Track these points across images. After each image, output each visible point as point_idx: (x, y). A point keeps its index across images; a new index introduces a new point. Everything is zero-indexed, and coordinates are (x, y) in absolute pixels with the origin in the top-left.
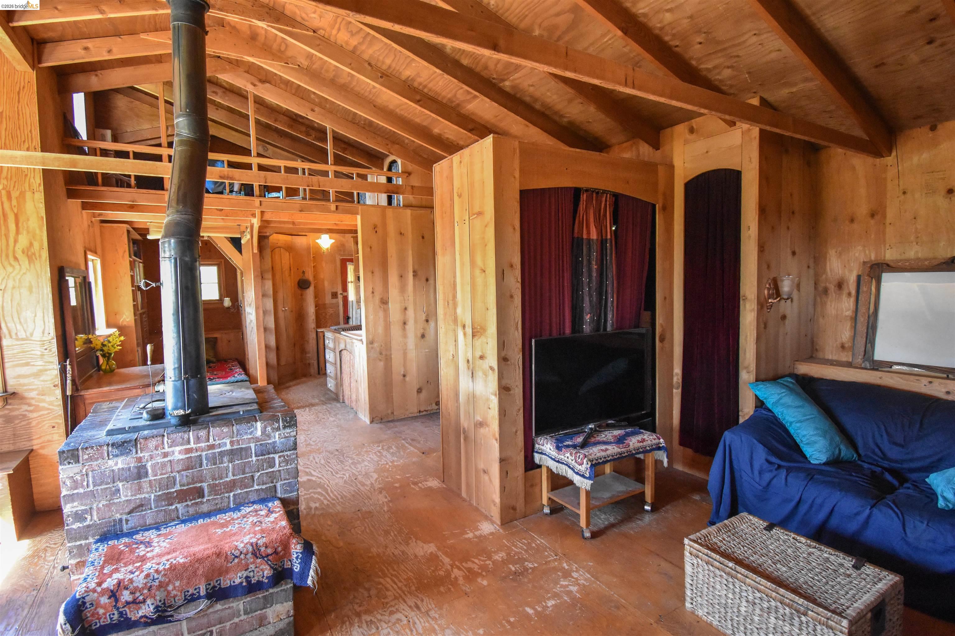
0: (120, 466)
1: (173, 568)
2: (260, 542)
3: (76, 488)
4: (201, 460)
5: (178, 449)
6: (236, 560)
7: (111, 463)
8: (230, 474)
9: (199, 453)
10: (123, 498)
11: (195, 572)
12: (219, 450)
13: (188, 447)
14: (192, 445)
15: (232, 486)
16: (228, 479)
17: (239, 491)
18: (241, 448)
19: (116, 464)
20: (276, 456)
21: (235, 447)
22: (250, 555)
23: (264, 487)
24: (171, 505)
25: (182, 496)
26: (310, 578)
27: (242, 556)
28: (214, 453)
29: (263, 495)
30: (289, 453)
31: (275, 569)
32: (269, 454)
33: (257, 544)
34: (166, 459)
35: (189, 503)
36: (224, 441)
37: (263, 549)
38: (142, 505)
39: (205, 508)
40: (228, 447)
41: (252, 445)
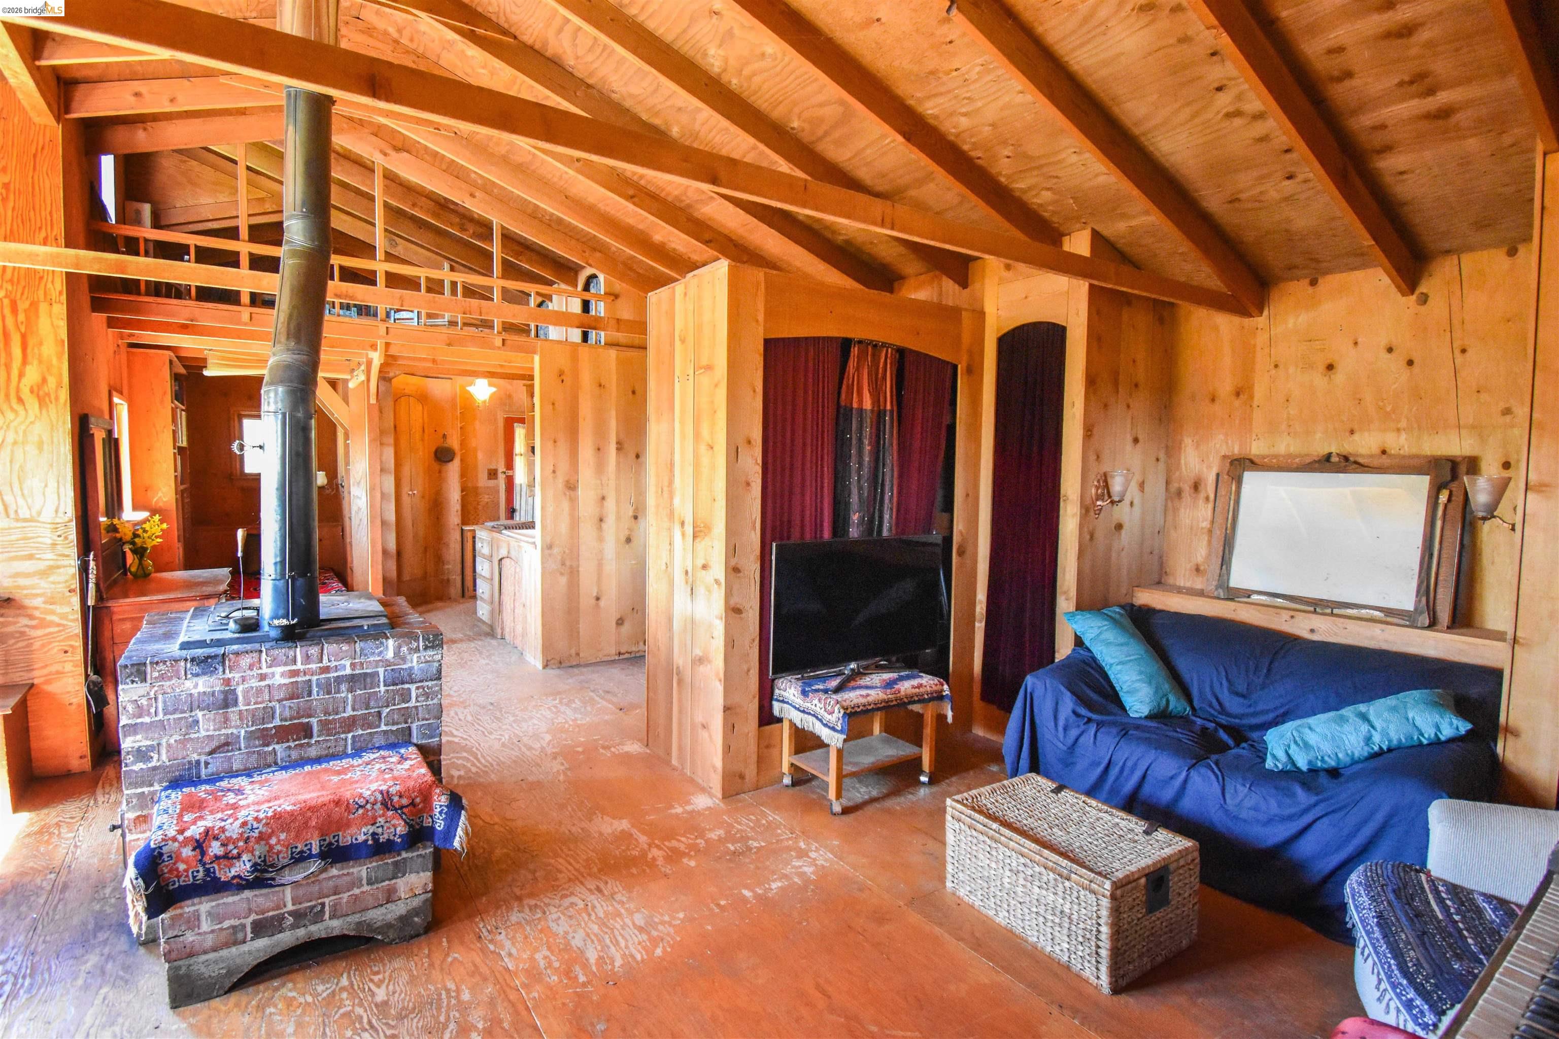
0: (201, 689)
1: (277, 816)
2: (393, 790)
3: (140, 716)
4: (310, 686)
5: (279, 670)
6: (361, 811)
7: (189, 684)
8: (349, 708)
9: (307, 678)
10: (203, 733)
11: (306, 823)
12: (336, 674)
13: (294, 667)
14: (299, 666)
15: (350, 724)
16: (345, 715)
17: (360, 732)
18: (366, 674)
19: (196, 686)
20: (413, 687)
21: (357, 672)
22: (378, 805)
23: (394, 728)
24: (268, 745)
25: (283, 734)
26: (457, 838)
27: (369, 806)
28: (329, 678)
29: (392, 739)
30: (430, 684)
31: (411, 826)
32: (403, 683)
33: (388, 792)
34: (263, 683)
35: (292, 744)
36: (343, 662)
37: (396, 799)
38: (227, 744)
39: (313, 752)
40: (348, 671)
41: (381, 671)
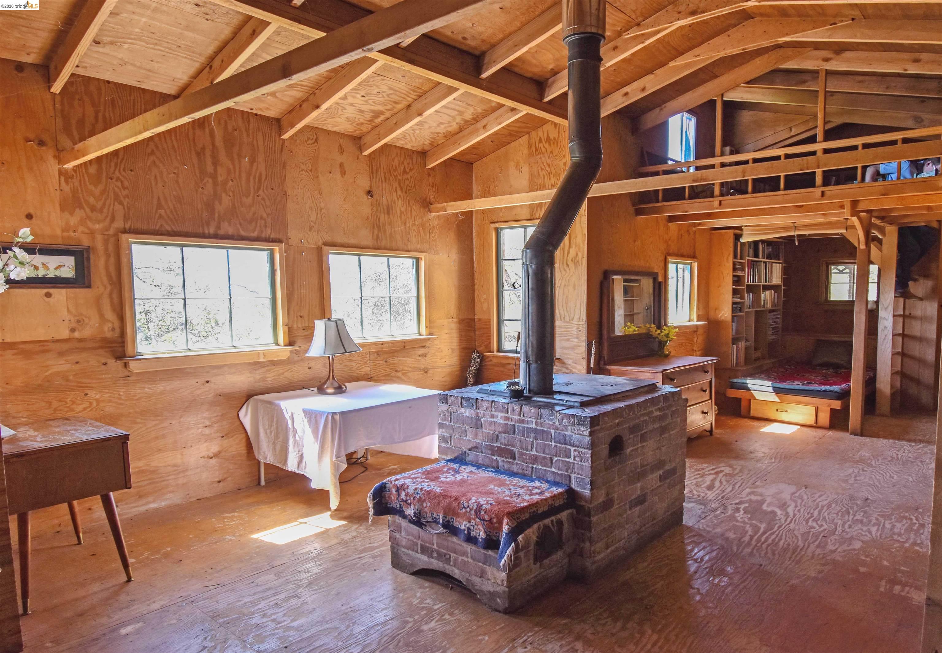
0: (467, 414)
1: (429, 493)
2: (484, 507)
3: (445, 420)
4: (514, 429)
5: (500, 414)
6: (464, 510)
7: (463, 410)
8: (534, 449)
9: (513, 423)
10: (468, 438)
11: (439, 503)
12: (527, 426)
13: (507, 415)
14: (509, 415)
15: (535, 460)
16: (532, 453)
17: (540, 467)
18: (543, 431)
19: (466, 412)
20: (572, 449)
21: (539, 428)
22: (473, 512)
23: (560, 472)
24: (494, 455)
25: (501, 452)
26: (503, 560)
27: (468, 509)
28: (524, 427)
29: (558, 479)
30: (583, 450)
32: (565, 444)
33: (482, 505)
34: (492, 420)
35: (505, 460)
36: (531, 419)
37: (483, 513)
38: (477, 447)
39: (515, 468)
40: (534, 426)
41: (553, 431)
